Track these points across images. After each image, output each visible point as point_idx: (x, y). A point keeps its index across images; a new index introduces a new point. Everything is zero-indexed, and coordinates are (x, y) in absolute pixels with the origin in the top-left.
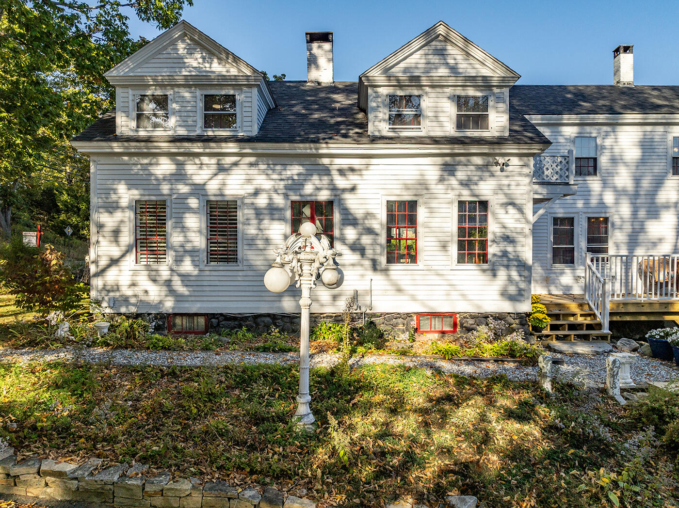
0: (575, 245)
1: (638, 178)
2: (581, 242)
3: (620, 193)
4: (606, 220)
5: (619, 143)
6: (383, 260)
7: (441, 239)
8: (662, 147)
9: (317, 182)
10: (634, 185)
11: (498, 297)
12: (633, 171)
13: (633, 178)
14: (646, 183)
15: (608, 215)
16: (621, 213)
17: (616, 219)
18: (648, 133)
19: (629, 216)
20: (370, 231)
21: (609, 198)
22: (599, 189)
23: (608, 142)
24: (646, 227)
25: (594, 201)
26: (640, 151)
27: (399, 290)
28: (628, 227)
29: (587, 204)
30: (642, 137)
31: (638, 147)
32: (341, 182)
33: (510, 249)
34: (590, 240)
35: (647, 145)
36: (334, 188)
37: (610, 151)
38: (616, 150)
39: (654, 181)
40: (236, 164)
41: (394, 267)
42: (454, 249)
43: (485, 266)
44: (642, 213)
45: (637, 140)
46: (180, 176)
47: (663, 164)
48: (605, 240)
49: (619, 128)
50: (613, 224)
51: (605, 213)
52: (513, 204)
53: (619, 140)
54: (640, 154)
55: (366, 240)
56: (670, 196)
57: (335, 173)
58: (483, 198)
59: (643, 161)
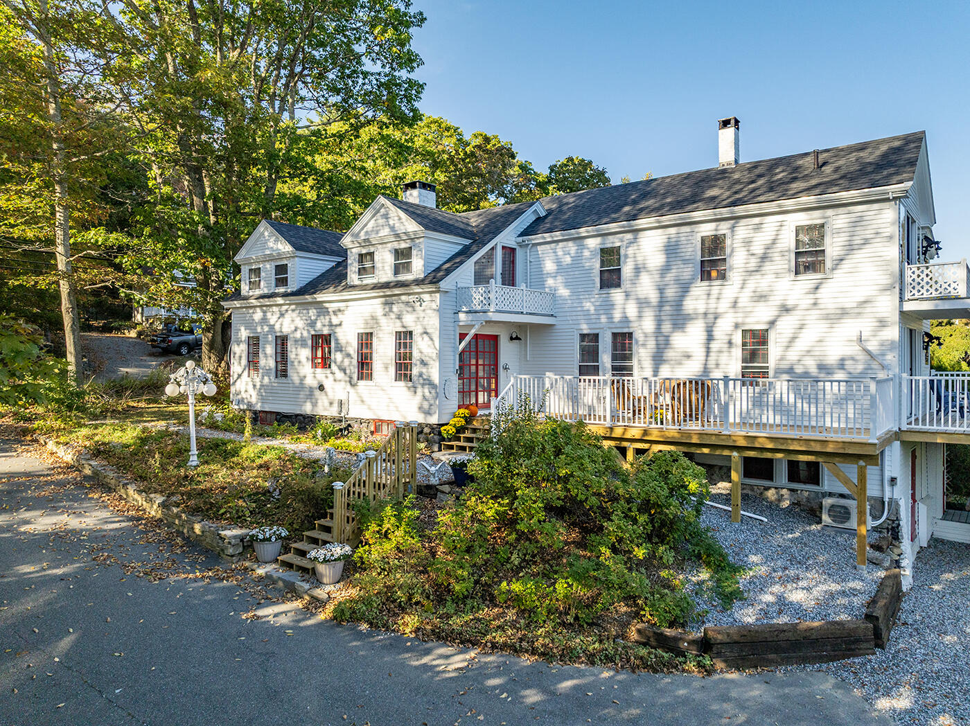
0: (600, 364)
1: (661, 287)
2: (606, 359)
3: (642, 303)
4: (630, 334)
5: (642, 251)
6: (355, 376)
7: (385, 362)
8: (690, 250)
9: (323, 321)
10: (658, 295)
11: (417, 410)
12: (658, 280)
13: (655, 287)
14: (671, 292)
15: (631, 330)
16: (643, 327)
17: (638, 336)
18: (672, 236)
19: (652, 330)
20: (349, 355)
21: (632, 311)
22: (622, 302)
23: (630, 251)
24: (671, 342)
25: (617, 315)
26: (664, 256)
27: (363, 401)
28: (651, 344)
29: (611, 318)
30: (666, 240)
31: (663, 252)
32: (335, 321)
33: (424, 370)
34: (614, 358)
35: (671, 250)
36: (331, 325)
37: (632, 259)
38: (639, 259)
39: (680, 290)
40: (287, 311)
41: (361, 383)
42: (392, 370)
43: (410, 384)
44: (666, 327)
45: (662, 245)
46: (264, 320)
47: (689, 269)
48: (629, 357)
49: (642, 234)
50: (637, 342)
51: (628, 327)
52: (426, 333)
53: (641, 247)
54: (664, 260)
55: (347, 362)
56: (698, 307)
57: (331, 313)
58: (410, 329)
59: (665, 269)
